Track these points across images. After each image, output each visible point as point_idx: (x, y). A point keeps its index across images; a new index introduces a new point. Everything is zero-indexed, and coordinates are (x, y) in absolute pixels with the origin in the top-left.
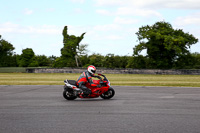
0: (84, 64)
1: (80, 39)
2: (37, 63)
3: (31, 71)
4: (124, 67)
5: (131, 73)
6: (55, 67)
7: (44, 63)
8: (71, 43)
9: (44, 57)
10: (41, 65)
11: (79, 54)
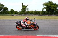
0: (28, 13)
1: (27, 6)
2: (15, 13)
3: (13, 15)
4: (39, 14)
5: (41, 16)
6: (20, 14)
9: (17, 12)
10: (16, 14)
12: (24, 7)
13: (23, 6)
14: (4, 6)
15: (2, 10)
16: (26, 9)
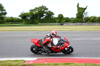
0: (87, 21)
1: (85, 9)
2: (65, 21)
3: (62, 25)
6: (73, 23)
7: (68, 20)
9: (68, 18)
11: (85, 16)
12: (81, 11)
13: (79, 8)
14: (47, 9)
15: (44, 17)
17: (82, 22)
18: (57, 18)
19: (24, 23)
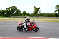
0: (40, 16)
1: (39, 9)
2: (27, 15)
3: (25, 18)
4: (52, 17)
5: (54, 18)
6: (32, 16)
8: (36, 10)
9: (29, 14)
14: (17, 8)
15: (15, 12)
16: (38, 12)
17: (37, 16)
18: (22, 14)
19: (2, 16)
